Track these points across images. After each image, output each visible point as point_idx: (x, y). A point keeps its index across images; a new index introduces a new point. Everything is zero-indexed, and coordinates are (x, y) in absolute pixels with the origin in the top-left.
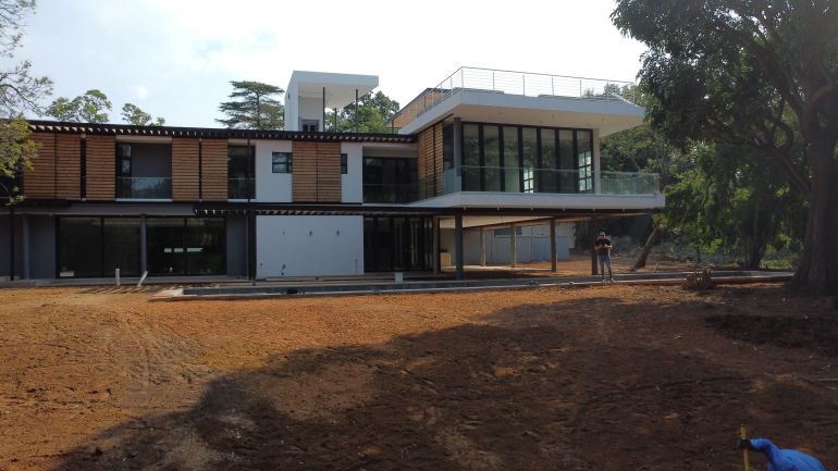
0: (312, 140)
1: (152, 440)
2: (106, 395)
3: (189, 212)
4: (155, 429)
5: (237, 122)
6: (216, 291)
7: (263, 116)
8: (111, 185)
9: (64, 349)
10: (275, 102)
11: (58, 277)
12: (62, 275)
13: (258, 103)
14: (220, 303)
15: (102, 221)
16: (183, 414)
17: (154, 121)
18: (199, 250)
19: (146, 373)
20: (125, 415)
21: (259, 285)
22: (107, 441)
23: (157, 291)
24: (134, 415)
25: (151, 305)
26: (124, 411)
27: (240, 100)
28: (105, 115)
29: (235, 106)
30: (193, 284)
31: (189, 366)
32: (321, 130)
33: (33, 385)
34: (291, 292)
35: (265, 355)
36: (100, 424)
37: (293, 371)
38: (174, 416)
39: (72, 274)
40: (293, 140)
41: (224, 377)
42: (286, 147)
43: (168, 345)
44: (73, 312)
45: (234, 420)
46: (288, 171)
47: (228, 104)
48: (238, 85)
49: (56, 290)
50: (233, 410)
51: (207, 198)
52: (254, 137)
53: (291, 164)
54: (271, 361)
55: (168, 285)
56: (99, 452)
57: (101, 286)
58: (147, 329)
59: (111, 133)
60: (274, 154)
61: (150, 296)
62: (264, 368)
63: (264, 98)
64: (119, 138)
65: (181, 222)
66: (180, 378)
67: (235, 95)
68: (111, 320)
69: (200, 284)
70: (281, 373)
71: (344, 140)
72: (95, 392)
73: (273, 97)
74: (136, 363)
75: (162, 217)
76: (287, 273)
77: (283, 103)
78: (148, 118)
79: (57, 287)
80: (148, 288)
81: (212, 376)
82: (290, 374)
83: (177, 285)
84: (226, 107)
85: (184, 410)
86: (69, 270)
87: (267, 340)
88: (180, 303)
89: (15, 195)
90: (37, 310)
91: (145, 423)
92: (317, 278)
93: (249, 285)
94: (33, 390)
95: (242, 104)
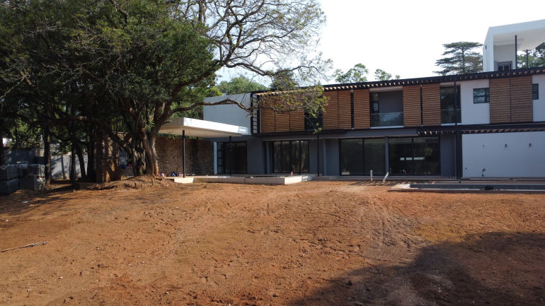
0: (506, 76)
1: (381, 282)
2: (357, 249)
3: (414, 134)
4: (384, 275)
5: (448, 71)
6: (433, 186)
7: (467, 65)
8: (368, 119)
9: (338, 218)
10: (476, 54)
11: (341, 175)
12: (343, 173)
13: (463, 56)
14: (434, 194)
15: (363, 142)
16: (402, 268)
17: (394, 78)
18: (422, 158)
19: (382, 238)
20: (367, 263)
21: (463, 183)
22: (355, 277)
23: (394, 185)
24: (372, 264)
25: (389, 194)
26: (366, 260)
27: (450, 56)
28: (365, 78)
29: (447, 61)
30: (417, 181)
31: (409, 236)
32: (514, 68)
33: (321, 237)
34: (488, 189)
35: (464, 234)
36: (352, 266)
37: (486, 248)
38: (396, 268)
39: (348, 174)
40: (490, 78)
41: (432, 247)
42: (484, 84)
43: (396, 220)
44: (344, 196)
45: (437, 278)
46: (486, 101)
47: (442, 60)
48: (448, 46)
49: (339, 183)
50: (437, 271)
51: (426, 124)
52: (459, 80)
53: (489, 96)
54: (469, 239)
55: (401, 182)
56: (350, 284)
57: (363, 181)
58: (385, 209)
59: (367, 88)
60: (475, 90)
61: (389, 188)
62: (462, 242)
63: (468, 52)
64: (371, 90)
65: (409, 141)
66: (402, 243)
67: (446, 53)
68: (364, 202)
69: (422, 181)
70: (476, 249)
71: (535, 73)
72: (352, 246)
73: (474, 50)
74: (376, 230)
75: (398, 137)
76: (487, 174)
77: (482, 54)
78: (390, 77)
79: (340, 181)
80: (389, 183)
81: (424, 245)
82: (483, 250)
83: (407, 182)
84: (440, 62)
85: (403, 265)
86: (347, 171)
87: (466, 222)
88: (407, 194)
89: (317, 128)
90: (327, 194)
91: (378, 270)
92: (511, 179)
93: (457, 183)
94: (321, 240)
95: (452, 58)
